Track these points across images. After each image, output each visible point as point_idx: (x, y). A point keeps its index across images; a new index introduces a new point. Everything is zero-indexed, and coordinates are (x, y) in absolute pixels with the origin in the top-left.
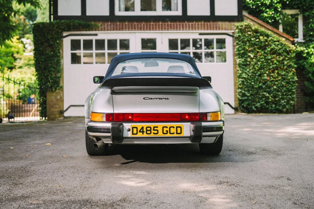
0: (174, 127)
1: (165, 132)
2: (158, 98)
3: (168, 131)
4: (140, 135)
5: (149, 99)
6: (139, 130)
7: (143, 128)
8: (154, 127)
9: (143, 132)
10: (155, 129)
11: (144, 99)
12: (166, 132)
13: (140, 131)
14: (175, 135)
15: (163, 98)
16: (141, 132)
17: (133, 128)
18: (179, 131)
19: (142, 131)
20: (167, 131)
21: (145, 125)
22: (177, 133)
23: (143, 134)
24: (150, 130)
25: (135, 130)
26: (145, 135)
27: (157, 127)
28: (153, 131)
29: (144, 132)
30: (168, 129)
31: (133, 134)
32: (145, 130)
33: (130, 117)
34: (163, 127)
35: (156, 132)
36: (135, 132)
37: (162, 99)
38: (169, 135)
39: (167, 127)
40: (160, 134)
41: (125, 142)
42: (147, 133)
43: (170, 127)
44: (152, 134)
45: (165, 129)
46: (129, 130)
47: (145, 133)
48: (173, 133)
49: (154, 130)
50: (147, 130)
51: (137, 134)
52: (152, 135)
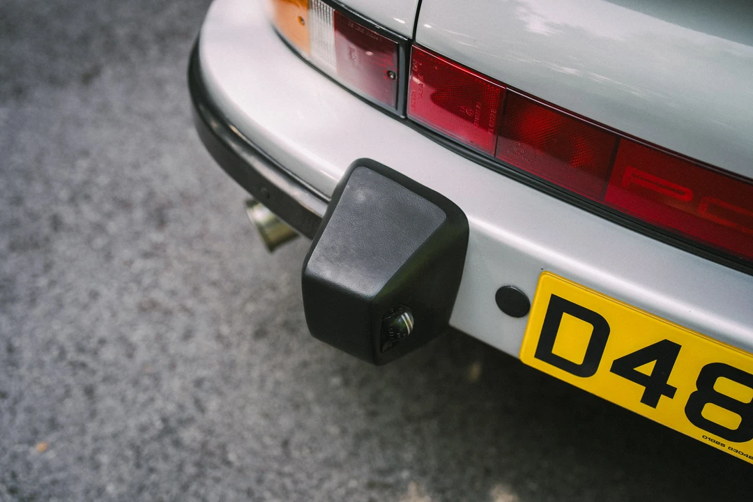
6: (615, 349)
7: (665, 353)
9: (656, 388)
13: (624, 367)
16: (639, 378)
17: (558, 307)
19: (647, 369)
23: (650, 399)
24: (745, 409)
25: (576, 328)
29: (671, 392)
32: (684, 378)
36: (570, 350)
47: (673, 405)
50: (705, 391)
52: (750, 457)
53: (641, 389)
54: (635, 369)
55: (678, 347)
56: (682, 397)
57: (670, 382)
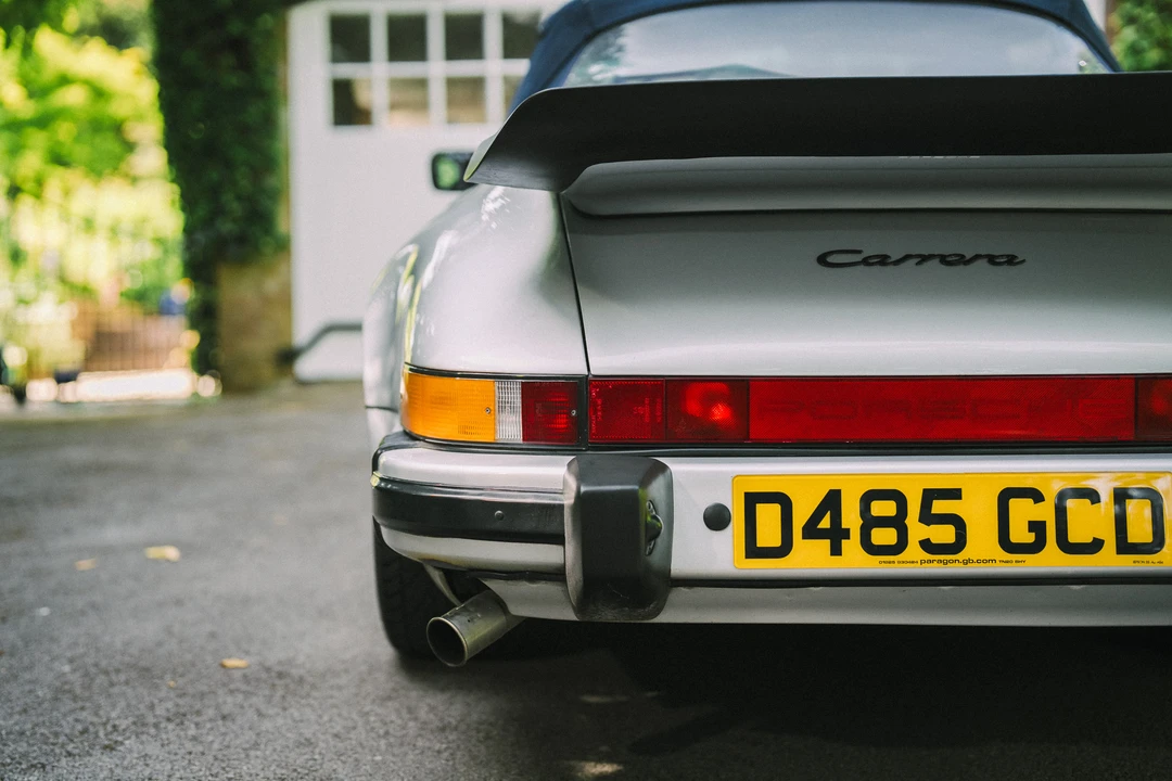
0: (1092, 496)
1: (1020, 534)
2: (931, 257)
3: (1043, 524)
4: (810, 558)
5: (866, 262)
6: (800, 519)
7: (832, 501)
8: (930, 496)
9: (837, 536)
10: (939, 507)
11: (822, 260)
12: (1030, 538)
13: (811, 531)
14: (1108, 561)
15: (977, 257)
16: (821, 534)
17: (752, 500)
18: (1140, 531)
19: (825, 523)
20: (1037, 527)
21: (854, 474)
22: (1124, 547)
23: (836, 550)
24: (897, 520)
25: (768, 515)
26: (854, 560)
27: (955, 494)
28: (917, 531)
29: (846, 534)
30: (1045, 512)
31: (753, 551)
32: (851, 519)
33: (719, 413)
34: (1006, 496)
35: (945, 534)
36: (769, 535)
37: (962, 260)
38: (1051, 560)
39: (1037, 496)
40: (983, 552)
41: (677, 612)
42: (869, 547)
43: (1062, 496)
44: (913, 551)
45: (1022, 511)
46: (716, 519)
47: (852, 546)
48: (1096, 546)
49: (927, 517)
50: (870, 522)
51: (784, 550)
52: (913, 562)
53: (827, 542)
54: (819, 527)
55: (839, 491)
56: (855, 534)
57: (843, 527)
